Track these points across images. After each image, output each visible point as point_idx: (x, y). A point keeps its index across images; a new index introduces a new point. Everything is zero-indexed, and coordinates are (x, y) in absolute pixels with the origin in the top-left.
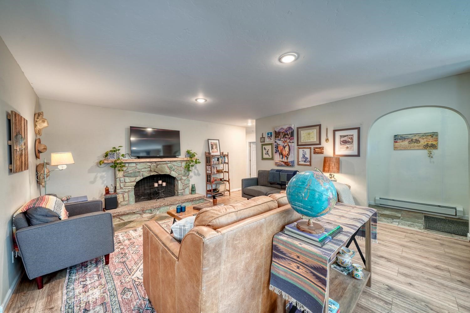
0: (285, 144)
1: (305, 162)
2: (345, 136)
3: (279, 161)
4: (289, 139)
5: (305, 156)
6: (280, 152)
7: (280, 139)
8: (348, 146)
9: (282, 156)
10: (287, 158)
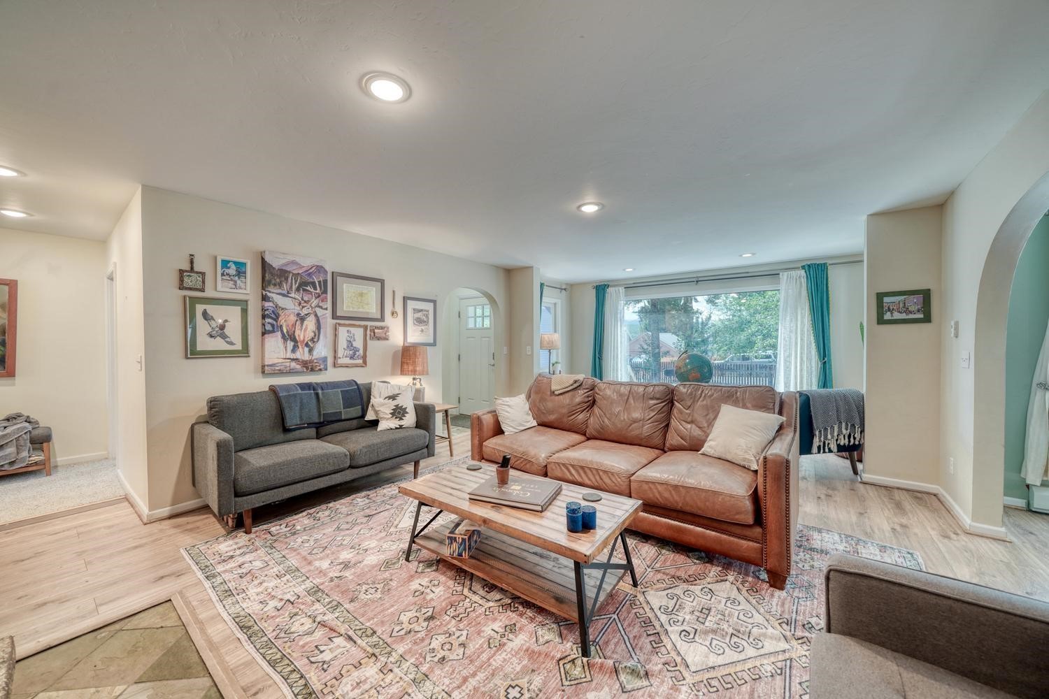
0: (305, 311)
1: (352, 358)
2: (418, 311)
3: (281, 361)
4: (316, 298)
5: (352, 346)
6: (285, 331)
7: (288, 293)
8: (422, 327)
9: (292, 344)
10: (311, 351)
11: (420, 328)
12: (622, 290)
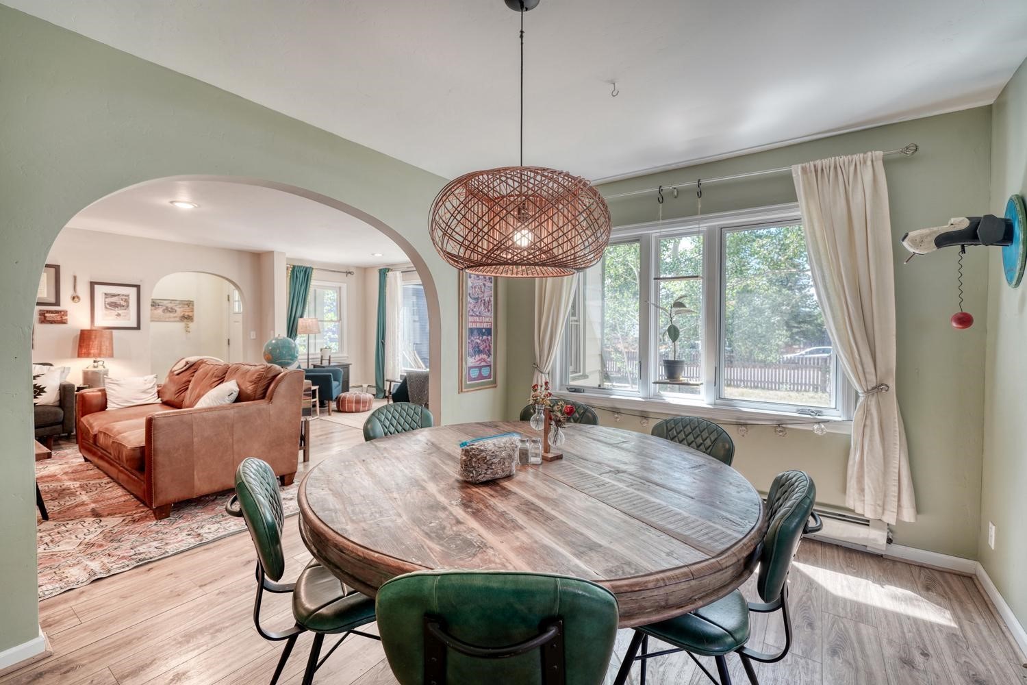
2: (114, 296)
8: (120, 312)
11: (116, 313)
12: (398, 274)
